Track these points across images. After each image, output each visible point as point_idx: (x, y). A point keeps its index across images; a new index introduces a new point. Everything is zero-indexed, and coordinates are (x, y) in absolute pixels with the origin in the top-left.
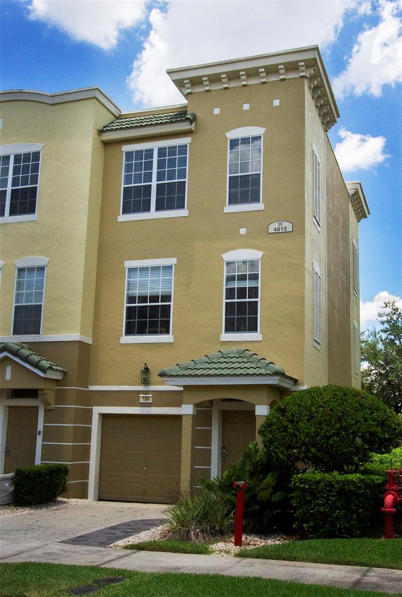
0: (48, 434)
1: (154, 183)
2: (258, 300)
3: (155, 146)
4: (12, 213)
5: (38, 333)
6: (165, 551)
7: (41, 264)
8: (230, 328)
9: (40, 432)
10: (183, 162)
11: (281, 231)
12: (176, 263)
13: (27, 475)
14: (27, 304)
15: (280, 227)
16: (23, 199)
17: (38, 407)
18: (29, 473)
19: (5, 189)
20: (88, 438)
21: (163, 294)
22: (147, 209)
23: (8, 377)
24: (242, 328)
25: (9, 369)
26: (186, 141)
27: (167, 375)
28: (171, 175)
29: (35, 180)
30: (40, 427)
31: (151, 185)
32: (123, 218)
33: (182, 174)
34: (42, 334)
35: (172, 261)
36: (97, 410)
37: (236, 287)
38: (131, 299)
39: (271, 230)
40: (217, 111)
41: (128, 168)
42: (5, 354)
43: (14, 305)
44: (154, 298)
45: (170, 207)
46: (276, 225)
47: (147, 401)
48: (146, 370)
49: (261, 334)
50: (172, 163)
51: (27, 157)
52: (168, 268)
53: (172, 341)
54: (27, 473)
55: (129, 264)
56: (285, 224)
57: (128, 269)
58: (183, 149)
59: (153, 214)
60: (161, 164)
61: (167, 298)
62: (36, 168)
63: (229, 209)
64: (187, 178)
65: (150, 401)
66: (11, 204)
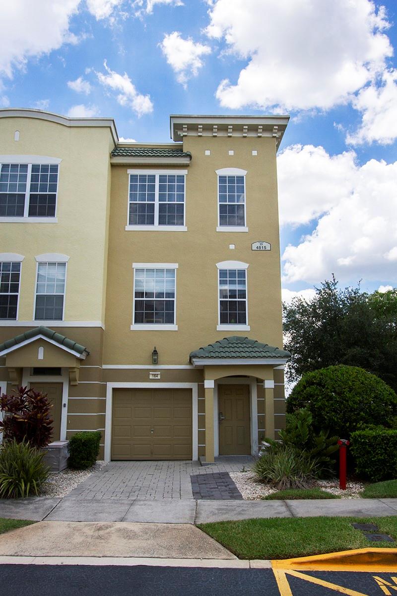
0: (72, 406)
1: (157, 203)
2: (246, 300)
3: (156, 173)
4: (31, 214)
5: (61, 319)
6: (304, 498)
7: (62, 260)
8: (224, 321)
9: (65, 405)
10: (181, 188)
11: (262, 249)
12: (178, 267)
13: (84, 442)
14: (47, 294)
15: (261, 246)
16: (50, 204)
17: (62, 383)
18: (85, 441)
19: (24, 193)
20: (103, 409)
21: (167, 292)
22: (152, 223)
23: (41, 356)
24: (233, 321)
25: (41, 350)
26: (183, 172)
27: (198, 357)
28: (171, 197)
29: (54, 188)
30: (65, 400)
31: (154, 204)
32: (129, 228)
33: (181, 197)
34: (65, 321)
35: (175, 266)
36: (111, 386)
37: (237, 289)
38: (139, 294)
39: (254, 248)
40: (208, 153)
41: (133, 188)
42: (40, 336)
43: (36, 294)
44: (160, 295)
45: (171, 223)
46: (258, 244)
47: (156, 378)
48: (155, 352)
49: (249, 326)
50: (171, 188)
51: (45, 168)
52: (171, 271)
53: (176, 329)
54: (83, 441)
55: (136, 265)
56: (265, 244)
57: (136, 270)
58: (181, 178)
59: (156, 227)
60: (162, 188)
61: (171, 295)
62: (54, 178)
63: (221, 229)
64: (185, 201)
65: (159, 377)
66: (30, 206)
